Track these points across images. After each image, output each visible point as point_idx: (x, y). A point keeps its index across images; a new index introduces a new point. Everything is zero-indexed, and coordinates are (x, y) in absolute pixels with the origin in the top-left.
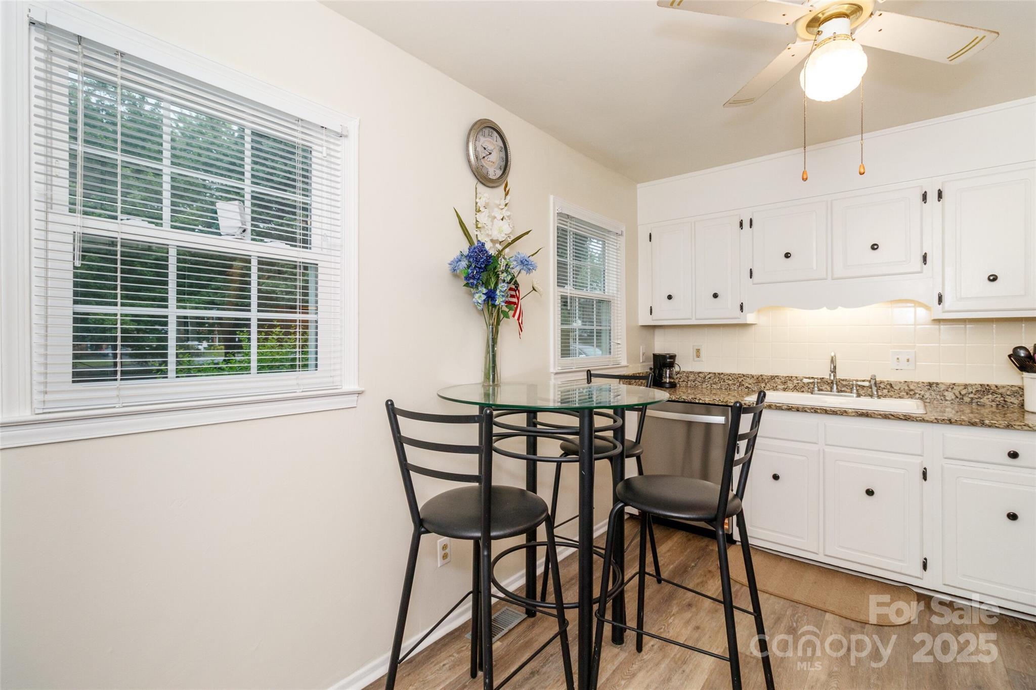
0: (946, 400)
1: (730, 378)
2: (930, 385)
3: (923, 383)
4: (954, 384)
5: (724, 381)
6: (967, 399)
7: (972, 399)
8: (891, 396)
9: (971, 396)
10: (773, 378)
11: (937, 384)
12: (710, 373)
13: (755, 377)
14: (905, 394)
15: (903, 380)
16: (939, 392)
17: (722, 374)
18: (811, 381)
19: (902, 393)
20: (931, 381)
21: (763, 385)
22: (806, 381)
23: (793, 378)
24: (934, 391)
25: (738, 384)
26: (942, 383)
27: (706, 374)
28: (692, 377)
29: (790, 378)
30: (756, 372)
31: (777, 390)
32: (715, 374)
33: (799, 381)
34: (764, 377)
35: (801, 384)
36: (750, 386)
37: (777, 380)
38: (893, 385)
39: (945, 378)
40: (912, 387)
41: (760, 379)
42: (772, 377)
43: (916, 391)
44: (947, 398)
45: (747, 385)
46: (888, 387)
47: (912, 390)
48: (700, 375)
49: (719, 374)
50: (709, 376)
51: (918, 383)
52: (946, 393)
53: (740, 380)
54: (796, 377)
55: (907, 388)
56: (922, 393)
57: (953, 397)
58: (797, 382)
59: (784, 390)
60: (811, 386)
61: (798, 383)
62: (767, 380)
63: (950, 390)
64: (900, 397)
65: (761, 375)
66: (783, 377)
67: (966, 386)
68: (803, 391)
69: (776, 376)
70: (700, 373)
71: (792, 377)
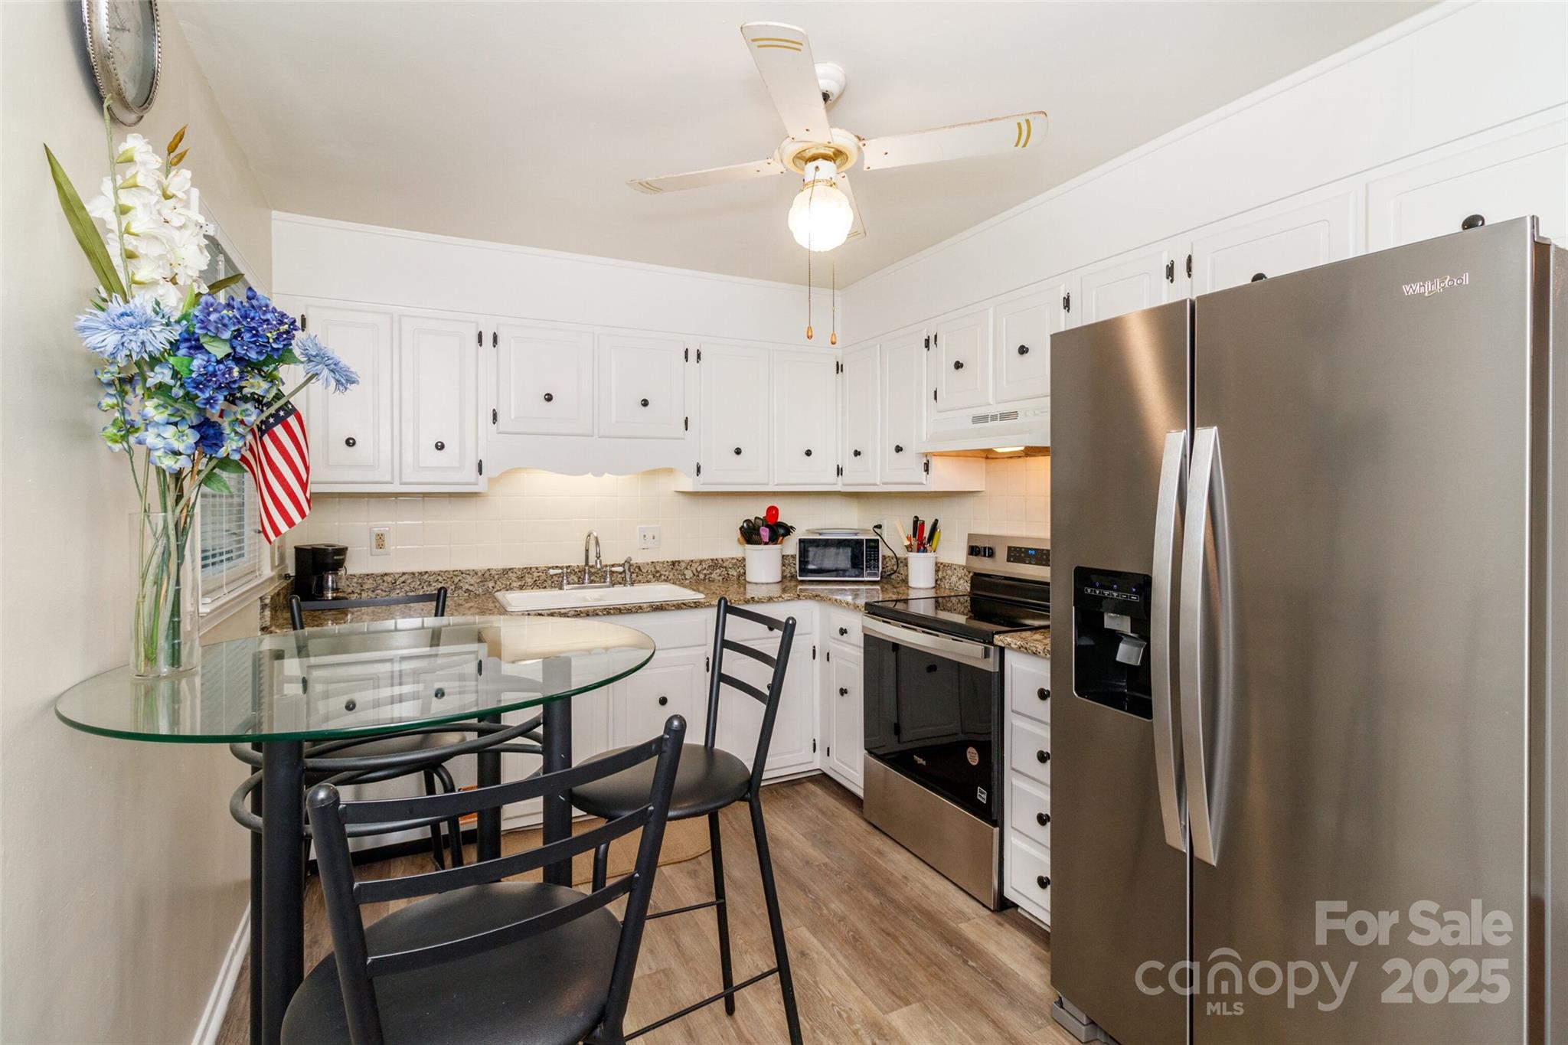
0: (686, 579)
1: (440, 579)
2: (673, 563)
3: (667, 562)
4: (692, 561)
5: (430, 585)
6: (702, 576)
7: (705, 575)
8: (640, 582)
9: (705, 572)
10: (506, 572)
11: (679, 562)
12: (404, 574)
13: (480, 574)
14: (652, 577)
15: (649, 561)
16: (681, 570)
17: (427, 572)
18: (560, 571)
19: (649, 576)
20: (674, 560)
21: (491, 584)
22: (552, 572)
23: (533, 570)
24: (677, 570)
25: (453, 587)
26: (683, 561)
27: (397, 576)
28: (369, 584)
29: (528, 570)
30: (479, 564)
31: (511, 589)
32: (413, 574)
33: (540, 574)
34: (493, 572)
35: (543, 577)
36: (471, 588)
37: (511, 575)
38: (641, 568)
39: (684, 556)
40: (658, 569)
41: (487, 575)
42: (504, 570)
43: (662, 573)
44: (687, 577)
45: (467, 586)
46: (637, 570)
47: (657, 572)
48: (385, 578)
49: (420, 573)
50: (402, 579)
51: (663, 563)
52: (686, 572)
53: (456, 580)
54: (537, 569)
55: (653, 570)
56: (667, 573)
57: (692, 575)
58: (539, 574)
59: (521, 588)
60: (556, 578)
61: (539, 577)
62: (496, 577)
63: (689, 567)
64: (648, 582)
65: (489, 570)
66: (519, 569)
67: (701, 562)
68: (545, 587)
69: (510, 569)
70: (386, 574)
71: (531, 568)
